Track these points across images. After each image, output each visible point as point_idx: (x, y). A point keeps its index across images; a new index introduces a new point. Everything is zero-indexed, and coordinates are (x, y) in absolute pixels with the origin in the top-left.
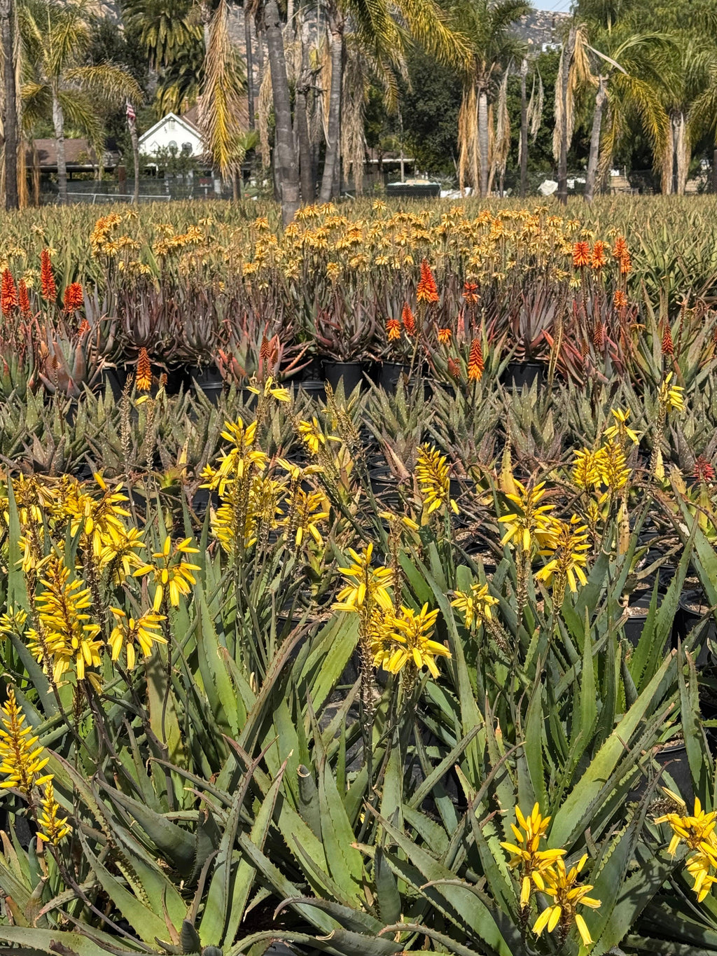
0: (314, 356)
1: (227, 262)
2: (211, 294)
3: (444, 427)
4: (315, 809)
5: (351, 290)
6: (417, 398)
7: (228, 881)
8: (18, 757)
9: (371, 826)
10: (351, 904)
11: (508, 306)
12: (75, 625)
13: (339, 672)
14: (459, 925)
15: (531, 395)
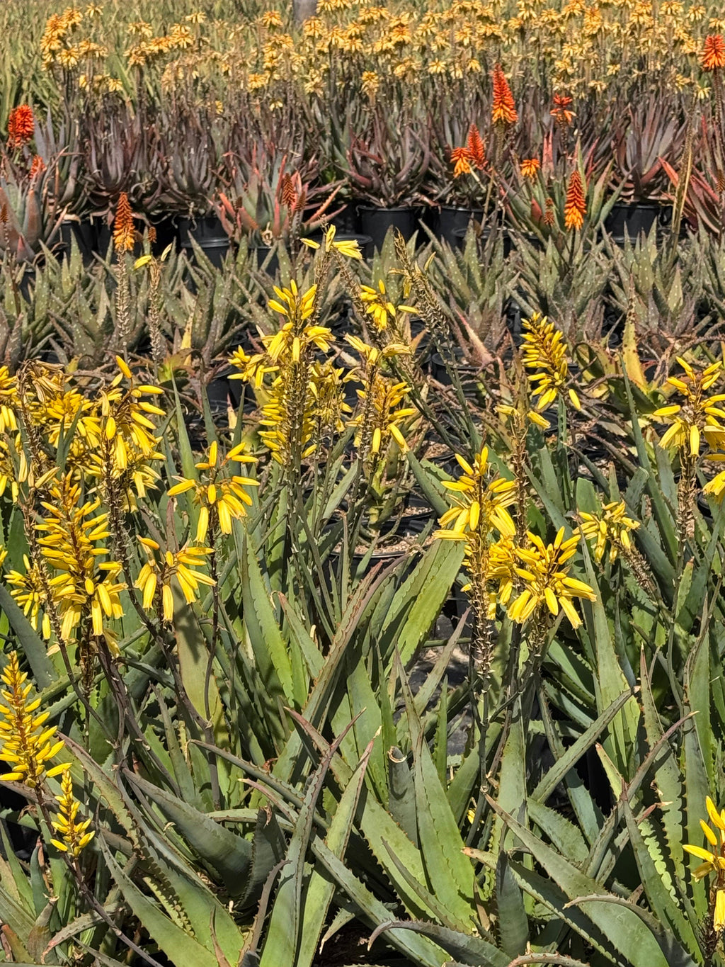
0: (347, 201)
1: (226, 73)
2: (206, 118)
3: (533, 294)
4: (410, 805)
5: (396, 110)
6: (493, 254)
7: (298, 901)
8: (23, 741)
9: (482, 826)
10: (461, 929)
11: (609, 127)
12: (88, 563)
13: (428, 623)
14: (608, 955)
15: (649, 248)
